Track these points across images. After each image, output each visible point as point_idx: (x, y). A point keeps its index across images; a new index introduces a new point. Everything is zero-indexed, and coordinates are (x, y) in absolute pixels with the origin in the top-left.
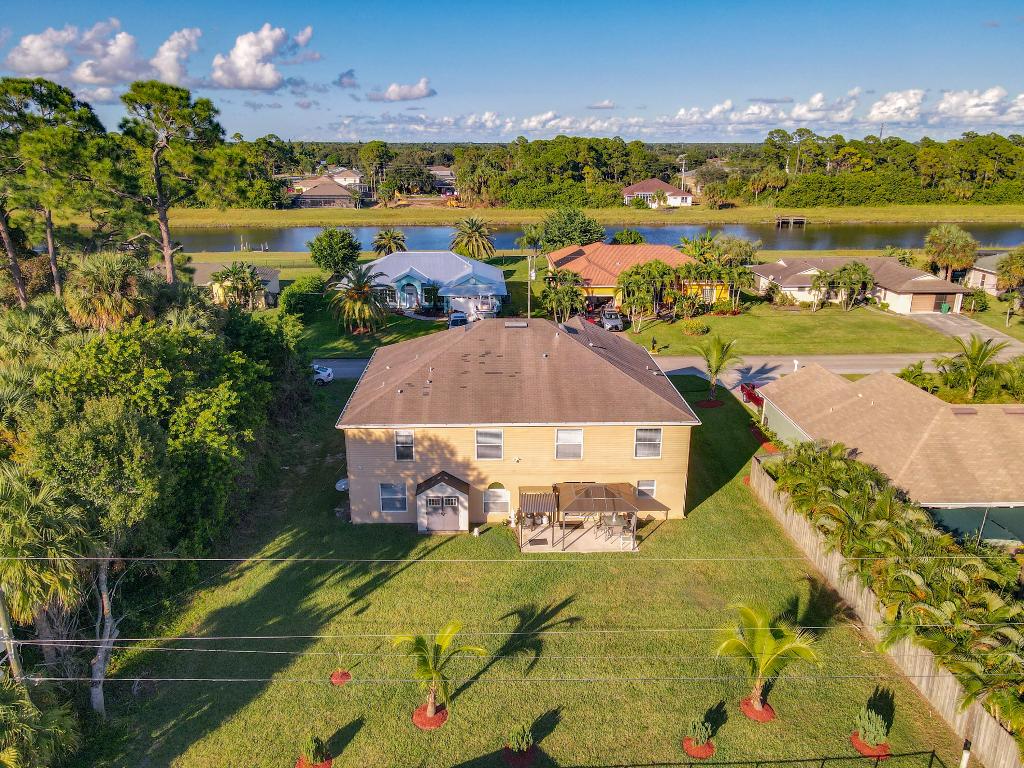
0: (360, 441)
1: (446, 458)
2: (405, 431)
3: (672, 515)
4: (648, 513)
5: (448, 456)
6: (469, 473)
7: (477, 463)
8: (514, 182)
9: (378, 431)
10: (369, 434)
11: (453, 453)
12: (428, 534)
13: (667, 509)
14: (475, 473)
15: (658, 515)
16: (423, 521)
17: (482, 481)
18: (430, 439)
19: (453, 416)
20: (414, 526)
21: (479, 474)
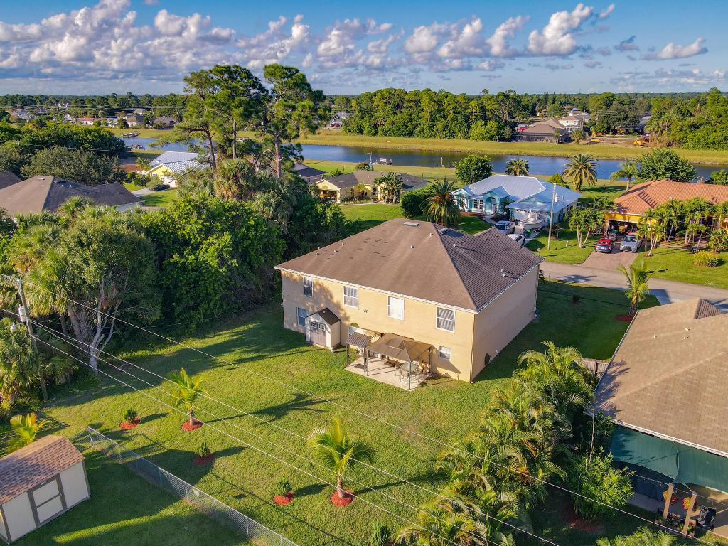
0: (288, 278)
1: (328, 299)
2: (310, 278)
3: (462, 378)
4: (448, 371)
5: (329, 297)
6: (340, 311)
7: (343, 306)
8: (695, 127)
9: (296, 274)
10: (292, 275)
11: (331, 297)
12: (310, 344)
13: (459, 373)
14: (343, 313)
15: (453, 375)
16: (308, 334)
17: (347, 319)
18: (320, 285)
19: (333, 275)
20: (304, 336)
21: (345, 314)
